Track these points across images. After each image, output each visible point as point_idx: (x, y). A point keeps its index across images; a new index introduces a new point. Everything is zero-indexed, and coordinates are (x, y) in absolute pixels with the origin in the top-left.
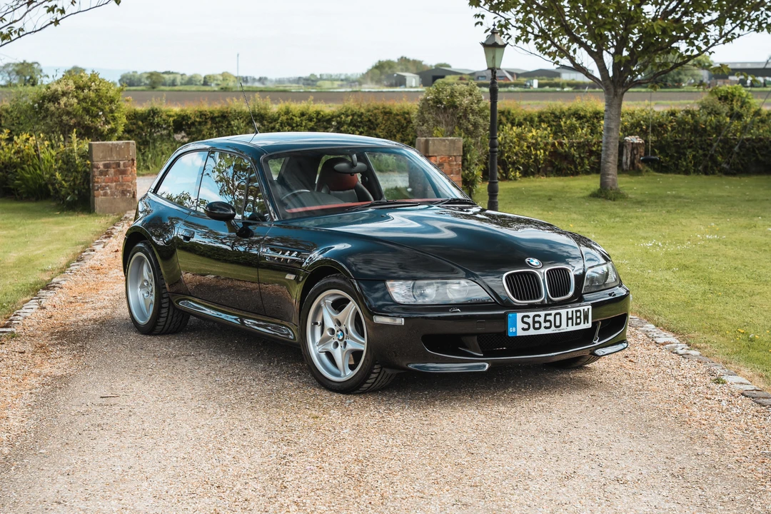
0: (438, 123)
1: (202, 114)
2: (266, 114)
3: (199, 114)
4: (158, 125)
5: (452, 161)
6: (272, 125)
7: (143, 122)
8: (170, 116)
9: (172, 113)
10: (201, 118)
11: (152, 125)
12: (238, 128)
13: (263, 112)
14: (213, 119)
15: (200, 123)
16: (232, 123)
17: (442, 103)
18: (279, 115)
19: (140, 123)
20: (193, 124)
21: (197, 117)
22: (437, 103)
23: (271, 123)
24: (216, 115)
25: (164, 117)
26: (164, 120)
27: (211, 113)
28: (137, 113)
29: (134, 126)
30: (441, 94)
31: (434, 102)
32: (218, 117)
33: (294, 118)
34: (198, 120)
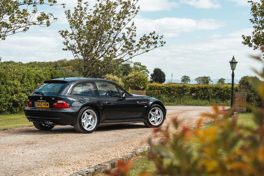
0: (243, 88)
1: (199, 87)
2: (220, 88)
3: (198, 87)
4: (185, 90)
5: (243, 99)
6: (221, 91)
7: (181, 89)
8: (189, 88)
9: (190, 87)
10: (199, 88)
11: (183, 90)
12: (210, 92)
13: (218, 87)
14: (202, 89)
15: (198, 90)
16: (208, 90)
17: (244, 82)
18: (224, 88)
19: (180, 90)
20: (196, 90)
21: (198, 88)
22: (243, 82)
23: (221, 90)
24: (203, 88)
25: (187, 88)
26: (187, 89)
27: (202, 87)
28: (179, 87)
29: (178, 91)
30: (245, 79)
31: (242, 82)
32: (204, 88)
33: (229, 89)
34: (197, 89)
